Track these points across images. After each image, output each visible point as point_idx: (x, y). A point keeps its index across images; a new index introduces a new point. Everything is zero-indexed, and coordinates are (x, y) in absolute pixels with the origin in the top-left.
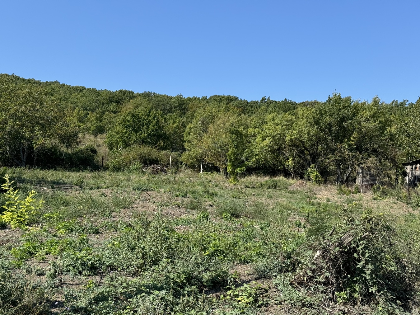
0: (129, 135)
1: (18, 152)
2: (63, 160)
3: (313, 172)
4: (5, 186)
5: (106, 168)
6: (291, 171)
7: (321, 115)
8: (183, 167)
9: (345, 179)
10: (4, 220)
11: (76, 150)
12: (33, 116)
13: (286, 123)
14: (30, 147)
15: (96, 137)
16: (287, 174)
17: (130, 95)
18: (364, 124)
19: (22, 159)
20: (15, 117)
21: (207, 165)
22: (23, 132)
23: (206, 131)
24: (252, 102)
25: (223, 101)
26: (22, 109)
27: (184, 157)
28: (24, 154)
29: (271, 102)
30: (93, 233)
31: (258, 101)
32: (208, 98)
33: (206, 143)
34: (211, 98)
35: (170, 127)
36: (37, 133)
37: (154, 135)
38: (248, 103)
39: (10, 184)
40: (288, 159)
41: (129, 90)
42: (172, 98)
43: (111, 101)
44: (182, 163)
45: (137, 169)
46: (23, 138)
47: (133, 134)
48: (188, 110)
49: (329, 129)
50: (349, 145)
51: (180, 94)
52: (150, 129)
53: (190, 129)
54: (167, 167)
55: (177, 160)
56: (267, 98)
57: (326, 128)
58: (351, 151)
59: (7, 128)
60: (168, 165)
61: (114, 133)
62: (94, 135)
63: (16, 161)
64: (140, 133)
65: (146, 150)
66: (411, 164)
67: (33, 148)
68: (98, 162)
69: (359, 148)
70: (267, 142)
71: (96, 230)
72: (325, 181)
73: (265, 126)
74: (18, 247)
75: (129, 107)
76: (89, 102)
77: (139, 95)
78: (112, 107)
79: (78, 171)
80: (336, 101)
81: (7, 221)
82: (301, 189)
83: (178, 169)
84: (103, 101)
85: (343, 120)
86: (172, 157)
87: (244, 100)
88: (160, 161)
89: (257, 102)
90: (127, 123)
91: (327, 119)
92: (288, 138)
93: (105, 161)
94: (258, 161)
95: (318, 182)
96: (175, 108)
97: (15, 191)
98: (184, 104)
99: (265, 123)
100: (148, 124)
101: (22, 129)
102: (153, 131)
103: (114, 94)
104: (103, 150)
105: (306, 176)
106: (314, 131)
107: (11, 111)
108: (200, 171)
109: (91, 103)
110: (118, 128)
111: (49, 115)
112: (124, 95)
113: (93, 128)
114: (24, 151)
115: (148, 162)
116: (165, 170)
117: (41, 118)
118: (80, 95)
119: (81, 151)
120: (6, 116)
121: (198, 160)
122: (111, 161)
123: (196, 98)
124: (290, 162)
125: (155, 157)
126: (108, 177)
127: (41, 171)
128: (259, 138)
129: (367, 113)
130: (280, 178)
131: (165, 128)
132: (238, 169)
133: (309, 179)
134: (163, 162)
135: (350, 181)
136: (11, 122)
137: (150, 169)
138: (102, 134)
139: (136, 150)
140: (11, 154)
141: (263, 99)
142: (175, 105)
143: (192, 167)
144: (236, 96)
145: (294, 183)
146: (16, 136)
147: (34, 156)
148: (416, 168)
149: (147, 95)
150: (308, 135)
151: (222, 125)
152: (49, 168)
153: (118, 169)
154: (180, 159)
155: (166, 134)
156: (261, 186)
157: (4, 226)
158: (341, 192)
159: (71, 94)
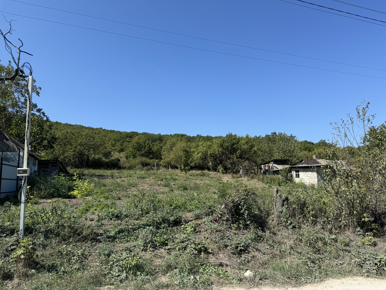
0: (136, 152)
1: (82, 161)
2: (104, 165)
3: (220, 168)
4: (74, 177)
5: (124, 168)
6: (211, 168)
8: (161, 167)
9: (235, 171)
11: (110, 160)
12: (90, 144)
13: (208, 146)
15: (120, 153)
16: (209, 169)
17: (136, 134)
18: (242, 147)
19: (84, 165)
20: (80, 145)
21: (172, 166)
22: (85, 152)
23: (172, 150)
24: (193, 136)
25: (179, 136)
26: (84, 141)
27: (161, 162)
28: (85, 162)
29: (201, 136)
32: (172, 135)
33: (172, 156)
34: (174, 135)
35: (155, 149)
36: (91, 152)
37: (148, 152)
38: (191, 137)
39: (77, 177)
40: (209, 163)
42: (156, 135)
43: (127, 137)
44: (160, 165)
45: (139, 168)
46: (85, 154)
47: (138, 152)
48: (163, 141)
49: (227, 149)
50: (236, 156)
52: (146, 150)
53: (164, 149)
54: (154, 167)
55: (158, 163)
56: (199, 135)
58: (237, 158)
59: (77, 150)
61: (128, 152)
63: (81, 165)
64: (141, 151)
65: (144, 159)
66: (264, 164)
67: (89, 159)
68: (121, 165)
69: (241, 157)
70: (200, 155)
71: (119, 198)
72: (226, 172)
73: (198, 148)
74: (81, 207)
75: (136, 139)
76: (117, 137)
77: (140, 133)
78: (128, 139)
79: (111, 170)
80: (230, 136)
81: (76, 194)
82: (215, 176)
83: (159, 168)
84: (123, 137)
85: (233, 144)
86: (156, 162)
87: (189, 136)
88: (150, 164)
89: (195, 137)
90: (135, 147)
91: (226, 144)
92: (209, 153)
93: (124, 165)
94: (196, 163)
95: (223, 173)
96: (157, 140)
97: (80, 180)
98: (161, 138)
99: (199, 146)
100: (145, 147)
101: (84, 150)
103: (129, 133)
104: (123, 160)
105: (217, 170)
106: (221, 149)
107: (79, 142)
108: (169, 168)
110: (130, 149)
111: (97, 144)
112: (133, 134)
113: (119, 149)
114: (85, 161)
115: (145, 164)
116: (153, 169)
117: (93, 145)
118: (112, 134)
119: (112, 160)
120: (76, 144)
121: (168, 164)
122: (127, 165)
123: (167, 135)
124: (210, 164)
125: (148, 163)
126: (125, 172)
127: (93, 170)
128: (196, 153)
129: (243, 142)
130: (206, 171)
131: (153, 149)
132: (186, 168)
133: (219, 172)
135: (237, 172)
136: (79, 147)
137: (145, 168)
138: (123, 152)
139: (139, 159)
140: (78, 162)
141: (198, 135)
142: (157, 138)
143: (165, 167)
144: (185, 134)
145: (212, 173)
146: (81, 154)
147: (90, 163)
148: (266, 166)
149: (144, 134)
150: (218, 151)
151: (179, 147)
152: (97, 169)
153: (130, 168)
154: (160, 163)
155: (153, 151)
156: (197, 175)
157: (74, 197)
158: (233, 177)
159: (108, 134)
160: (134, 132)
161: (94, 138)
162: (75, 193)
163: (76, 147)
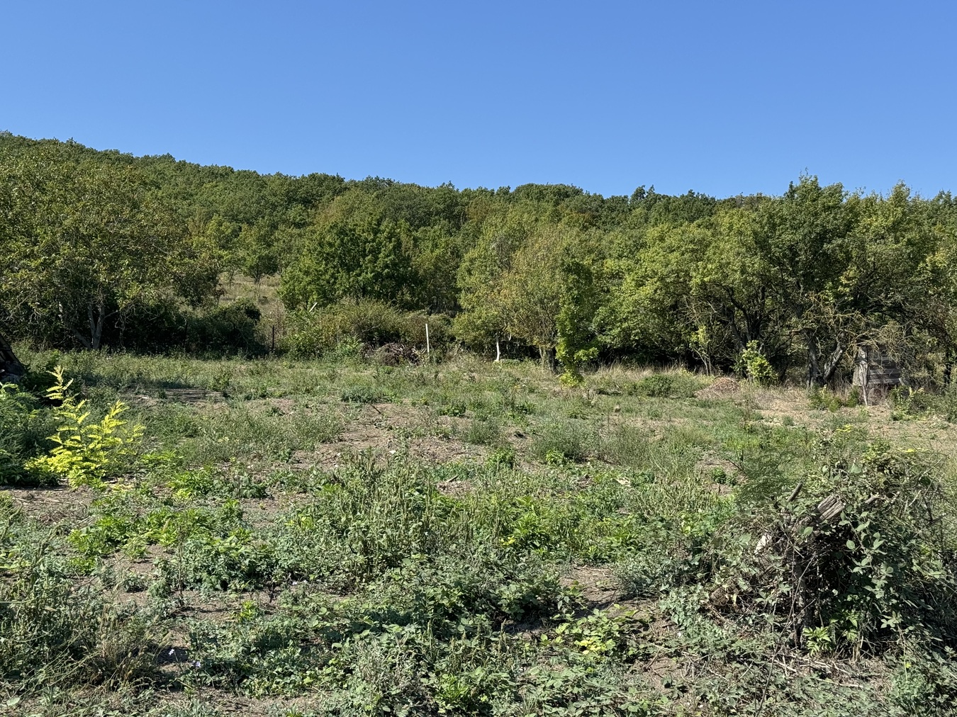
0: (333, 276)
1: (83, 315)
2: (183, 334)
3: (753, 357)
4: (54, 391)
5: (281, 352)
6: (704, 355)
7: (773, 227)
8: (456, 349)
9: (827, 373)
10: (52, 468)
11: (214, 311)
12: (116, 234)
13: (691, 246)
14: (111, 305)
15: (257, 281)
16: (693, 363)
17: (336, 186)
18: (872, 248)
19: (93, 332)
20: (74, 236)
21: (511, 343)
22: (95, 271)
23: (508, 266)
24: (613, 198)
25: (547, 198)
26: (92, 218)
27: (457, 326)
28: (96, 320)
29: (657, 198)
30: (253, 497)
31: (626, 197)
32: (511, 191)
33: (509, 293)
34: (518, 190)
35: (424, 259)
36: (125, 272)
37: (389, 276)
38: (603, 201)
39: (65, 388)
40: (696, 329)
41: (332, 173)
42: (429, 191)
43: (290, 200)
44: (452, 339)
45: (351, 353)
46: (95, 284)
47: (342, 274)
48: (466, 220)
49: (792, 260)
50: (838, 296)
51: (447, 183)
52: (380, 263)
53: (472, 261)
54: (419, 348)
55: (441, 332)
56: (646, 189)
57: (785, 256)
58: (842, 308)
59: (57, 263)
60: (420, 344)
61: (297, 273)
62: (253, 276)
63: (79, 336)
64: (358, 271)
65: (372, 310)
67: (117, 307)
68: (263, 338)
69: (860, 301)
70: (648, 289)
71: (259, 490)
72: (782, 379)
73: (642, 254)
74: (85, 528)
75: (331, 212)
76: (242, 203)
77: (356, 185)
78: (294, 212)
79: (218, 358)
80: (807, 195)
81: (59, 469)
82: (726, 397)
83: (444, 352)
84: (273, 199)
85: (823, 237)
86: (431, 326)
87: (595, 194)
88: (404, 334)
89: (624, 200)
90: (327, 250)
91: (787, 237)
92: (696, 281)
93: (279, 336)
94: (626, 333)
95: (766, 382)
96: (436, 215)
97: (79, 402)
98: (457, 204)
99: (643, 245)
100: (375, 252)
101: (92, 263)
102: (387, 266)
103: (299, 183)
104: (273, 311)
105: (737, 368)
106: (756, 263)
107: (67, 222)
108: (494, 356)
109: (245, 205)
110: (307, 262)
111: (152, 233)
112: (320, 185)
113: (252, 260)
114: (96, 316)
115: (376, 336)
116: (416, 356)
117: (132, 237)
118: (221, 186)
119: (224, 313)
120: (54, 234)
121: (489, 333)
122: (293, 336)
123: (483, 192)
124: (701, 335)
125: (393, 327)
126: (285, 371)
127: (136, 360)
128: (629, 281)
129: (878, 222)
130: (678, 373)
131: (415, 261)
132: (581, 353)
133: (744, 374)
134: (409, 336)
135: (839, 377)
136: (66, 249)
137: (380, 352)
138: (272, 274)
139: (349, 310)
140: (67, 320)
141: (639, 193)
142: (436, 208)
143: (475, 347)
144: (578, 186)
145: (709, 383)
146: (78, 281)
147: (119, 324)
149: (373, 185)
150: (743, 272)
151: (544, 252)
152: (153, 352)
153: (308, 352)
154: (450, 331)
155: (417, 273)
156: (633, 391)
157: (53, 483)
158: (818, 403)
159: (202, 184)
160: (326, 177)
161: (135, 206)
162: (57, 461)
163: (52, 249)
